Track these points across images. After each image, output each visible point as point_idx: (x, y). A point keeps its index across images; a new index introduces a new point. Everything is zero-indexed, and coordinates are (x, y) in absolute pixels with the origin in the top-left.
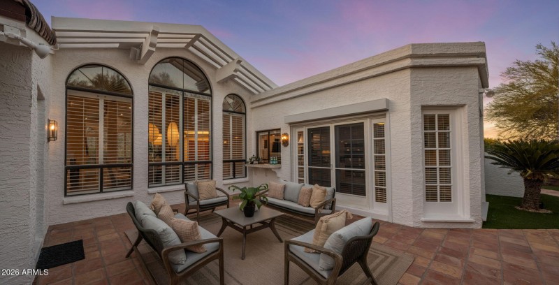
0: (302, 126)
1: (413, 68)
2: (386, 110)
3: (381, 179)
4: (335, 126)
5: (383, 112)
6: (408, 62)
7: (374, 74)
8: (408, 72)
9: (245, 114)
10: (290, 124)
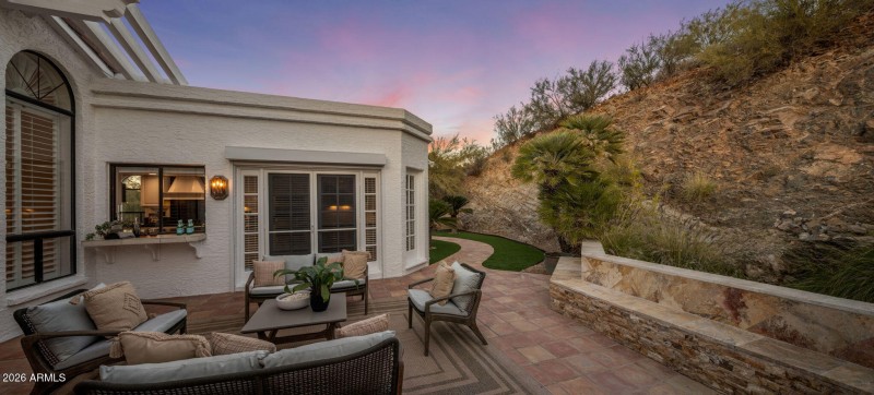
0: (258, 168)
1: (404, 131)
2: (382, 166)
3: (371, 236)
4: (318, 175)
5: (379, 167)
6: (401, 125)
7: (373, 125)
8: (400, 133)
9: (72, 115)
10: (232, 161)
